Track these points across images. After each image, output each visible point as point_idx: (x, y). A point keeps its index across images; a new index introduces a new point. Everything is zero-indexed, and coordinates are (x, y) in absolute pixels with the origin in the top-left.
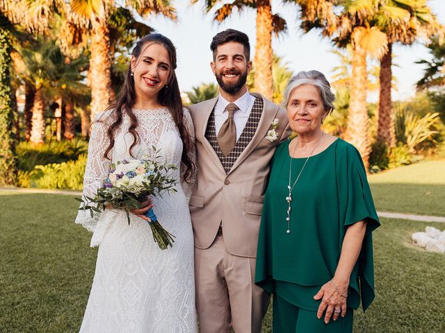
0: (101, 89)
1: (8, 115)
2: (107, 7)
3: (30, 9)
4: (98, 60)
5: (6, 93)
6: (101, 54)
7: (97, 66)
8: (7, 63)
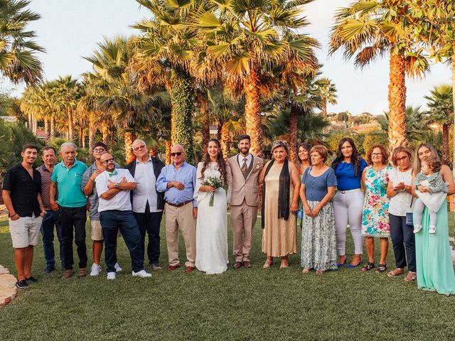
0: (253, 129)
1: (189, 149)
2: (252, 64)
3: (200, 70)
4: (250, 105)
5: (188, 132)
6: (253, 101)
7: (249, 110)
8: (189, 108)
